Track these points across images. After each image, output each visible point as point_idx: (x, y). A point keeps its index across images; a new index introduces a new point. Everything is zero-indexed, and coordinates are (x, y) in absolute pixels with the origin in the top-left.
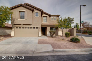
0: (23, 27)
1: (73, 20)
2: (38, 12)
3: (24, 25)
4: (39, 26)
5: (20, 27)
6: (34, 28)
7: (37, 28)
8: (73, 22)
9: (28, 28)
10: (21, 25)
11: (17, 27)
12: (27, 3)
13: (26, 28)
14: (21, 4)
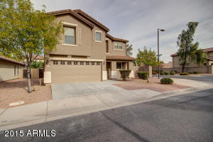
0: (69, 62)
1: (131, 49)
2: (101, 32)
3: (73, 56)
4: (102, 60)
5: (63, 62)
6: (93, 63)
7: (98, 63)
8: (131, 51)
9: (82, 63)
10: (66, 56)
11: (56, 62)
12: (79, 10)
13: (76, 63)
14: (70, 10)
